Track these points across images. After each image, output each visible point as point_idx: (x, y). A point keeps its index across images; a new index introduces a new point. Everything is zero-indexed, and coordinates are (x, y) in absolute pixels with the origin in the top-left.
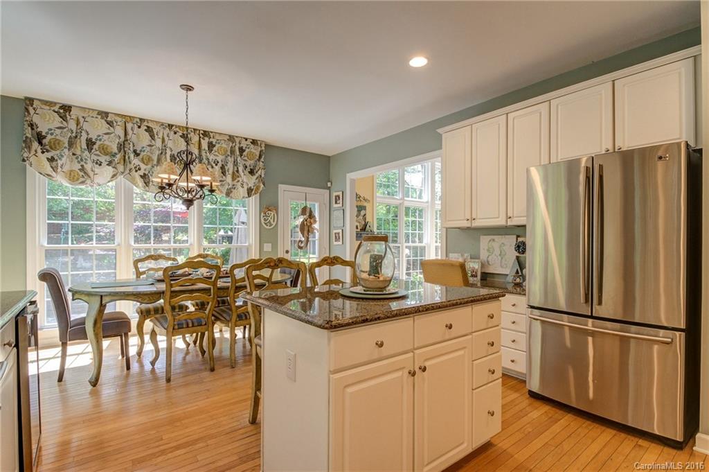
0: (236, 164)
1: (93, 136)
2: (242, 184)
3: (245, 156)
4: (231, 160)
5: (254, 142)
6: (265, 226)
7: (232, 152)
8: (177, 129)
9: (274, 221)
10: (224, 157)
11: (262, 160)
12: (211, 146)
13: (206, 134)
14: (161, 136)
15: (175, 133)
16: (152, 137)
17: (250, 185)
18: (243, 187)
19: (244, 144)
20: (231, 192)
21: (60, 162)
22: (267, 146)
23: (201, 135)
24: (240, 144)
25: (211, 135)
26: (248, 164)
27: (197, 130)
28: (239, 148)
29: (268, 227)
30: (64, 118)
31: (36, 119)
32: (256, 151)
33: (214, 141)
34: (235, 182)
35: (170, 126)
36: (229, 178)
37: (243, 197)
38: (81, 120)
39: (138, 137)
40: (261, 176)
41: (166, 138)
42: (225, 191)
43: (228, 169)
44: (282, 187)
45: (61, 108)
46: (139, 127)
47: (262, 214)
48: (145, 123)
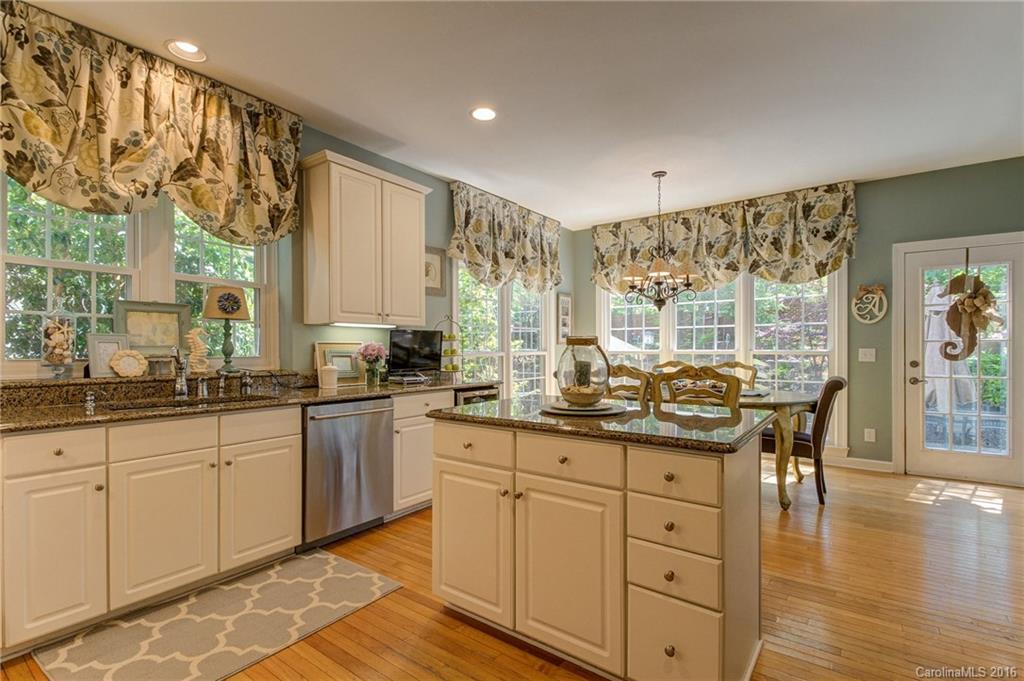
0: (796, 231)
1: (637, 245)
2: (807, 260)
3: (814, 216)
4: (789, 228)
5: (831, 189)
6: (862, 320)
7: (792, 215)
8: (716, 210)
9: (880, 310)
10: (777, 227)
11: (848, 212)
12: (758, 217)
13: (752, 203)
14: (697, 225)
15: (713, 215)
16: (689, 229)
17: (819, 259)
18: (808, 264)
19: (811, 198)
20: (791, 273)
21: (612, 276)
22: (859, 186)
23: (746, 208)
24: (805, 199)
25: (759, 202)
26: (820, 226)
27: (739, 202)
28: (804, 207)
29: (867, 322)
30: (616, 235)
31: (599, 243)
32: (835, 201)
33: (762, 209)
34: (798, 259)
35: (707, 209)
36: (786, 255)
37: (811, 279)
38: (628, 232)
39: (674, 232)
40: (845, 239)
41: (702, 225)
42: (779, 274)
43: (786, 243)
44: (898, 249)
45: (614, 227)
46: (676, 222)
47: (854, 301)
48: (682, 216)
